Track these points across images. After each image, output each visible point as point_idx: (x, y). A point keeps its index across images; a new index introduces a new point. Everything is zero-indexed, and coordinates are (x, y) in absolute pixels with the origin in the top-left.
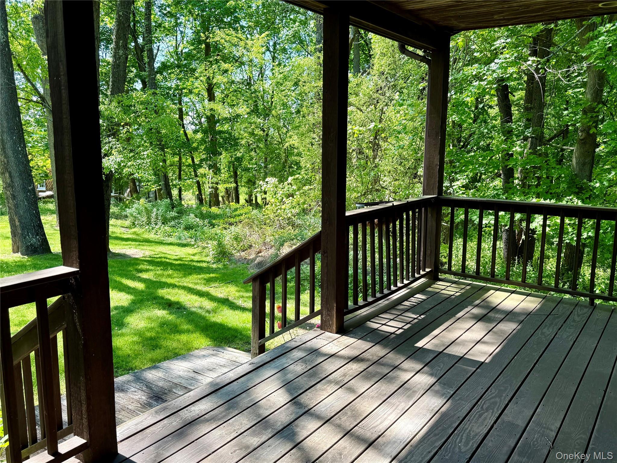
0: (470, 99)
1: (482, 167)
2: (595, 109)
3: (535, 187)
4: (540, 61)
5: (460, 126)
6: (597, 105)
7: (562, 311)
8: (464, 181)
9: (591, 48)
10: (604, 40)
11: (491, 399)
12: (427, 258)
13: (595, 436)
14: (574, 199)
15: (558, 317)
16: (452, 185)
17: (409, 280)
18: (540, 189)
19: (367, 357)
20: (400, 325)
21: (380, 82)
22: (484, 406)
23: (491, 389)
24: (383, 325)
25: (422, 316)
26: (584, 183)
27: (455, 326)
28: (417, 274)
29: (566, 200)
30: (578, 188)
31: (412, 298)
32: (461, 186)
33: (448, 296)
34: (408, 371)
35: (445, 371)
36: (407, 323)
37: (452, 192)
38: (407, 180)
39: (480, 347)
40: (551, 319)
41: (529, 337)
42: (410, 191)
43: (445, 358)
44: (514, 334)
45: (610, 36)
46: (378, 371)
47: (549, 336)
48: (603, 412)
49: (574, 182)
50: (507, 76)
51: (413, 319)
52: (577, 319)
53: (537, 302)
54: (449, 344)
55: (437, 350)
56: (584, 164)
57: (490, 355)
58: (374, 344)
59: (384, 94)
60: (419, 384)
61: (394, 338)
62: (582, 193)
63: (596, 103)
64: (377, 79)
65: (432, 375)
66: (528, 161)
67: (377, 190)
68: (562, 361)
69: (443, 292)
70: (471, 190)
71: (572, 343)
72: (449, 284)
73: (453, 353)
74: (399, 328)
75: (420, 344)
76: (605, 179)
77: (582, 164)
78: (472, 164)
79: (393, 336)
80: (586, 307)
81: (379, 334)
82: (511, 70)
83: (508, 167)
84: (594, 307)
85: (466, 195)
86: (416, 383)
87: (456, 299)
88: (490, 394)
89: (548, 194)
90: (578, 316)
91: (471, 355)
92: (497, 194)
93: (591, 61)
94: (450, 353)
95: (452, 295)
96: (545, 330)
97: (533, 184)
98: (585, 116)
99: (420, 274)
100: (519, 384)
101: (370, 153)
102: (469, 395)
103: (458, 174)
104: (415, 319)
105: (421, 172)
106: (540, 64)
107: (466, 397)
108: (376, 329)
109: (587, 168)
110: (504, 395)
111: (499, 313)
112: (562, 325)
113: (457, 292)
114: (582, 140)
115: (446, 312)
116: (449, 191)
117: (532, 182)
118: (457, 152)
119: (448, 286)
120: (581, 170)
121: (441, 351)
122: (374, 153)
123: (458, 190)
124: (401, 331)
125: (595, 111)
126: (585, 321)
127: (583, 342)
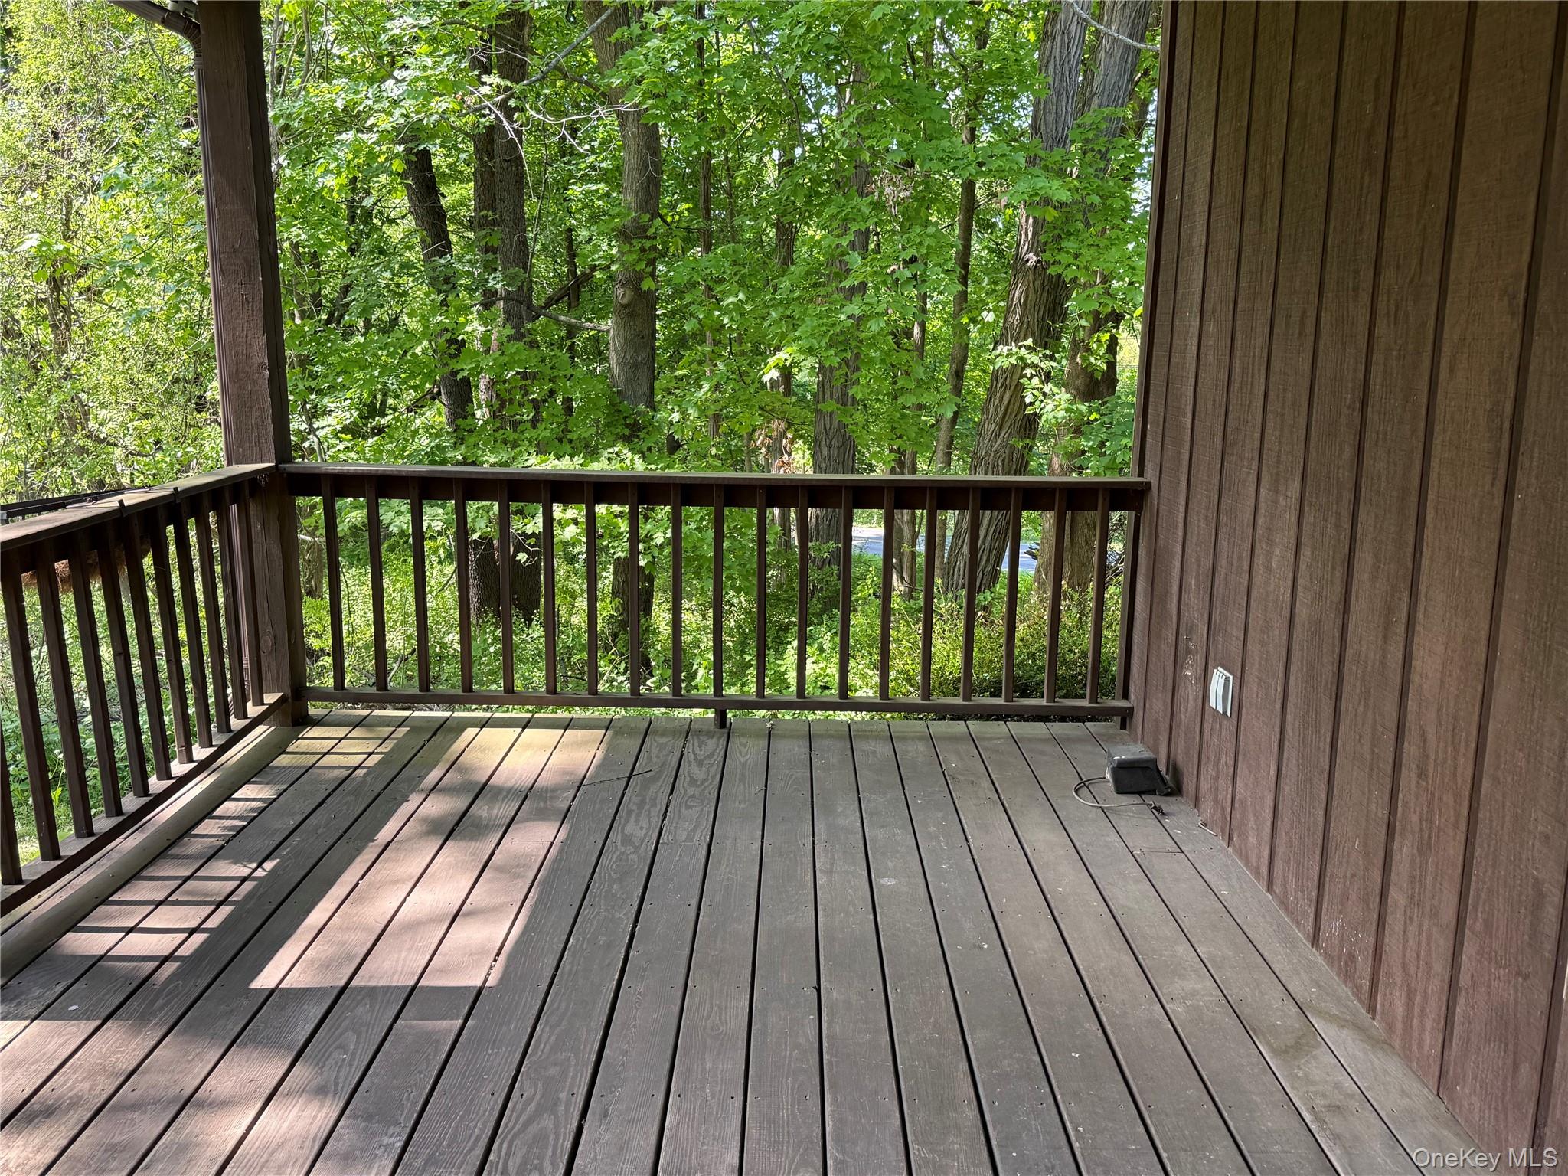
0: (334, 183)
1: (390, 376)
2: (647, 230)
3: (528, 425)
4: (510, 88)
5: (315, 259)
6: (650, 220)
7: (658, 757)
8: (348, 414)
9: (629, 66)
10: (658, 49)
11: (526, 1125)
12: (264, 663)
13: (836, 1159)
14: (625, 451)
15: (654, 779)
16: (315, 426)
17: (211, 745)
18: (544, 432)
19: (71, 1089)
20: (190, 917)
21: (47, 115)
22: (510, 1163)
23: (522, 1087)
24: (130, 931)
25: (269, 865)
26: (638, 414)
27: (379, 877)
28: (237, 718)
29: (606, 455)
30: (628, 426)
31: (227, 804)
32: (339, 427)
33: (346, 773)
34: (235, 1104)
35: (366, 1062)
36: (219, 904)
37: (316, 447)
38: (175, 414)
39: (465, 934)
40: (637, 790)
41: (594, 859)
42: (189, 449)
43: (360, 1009)
44: (555, 861)
45: (670, 41)
46: (117, 1139)
47: (644, 845)
48: (830, 1063)
49: (619, 411)
50: (433, 119)
51: (237, 883)
52: (699, 774)
53: (594, 741)
54: (365, 950)
55: (327, 984)
56: (635, 367)
57: (498, 954)
58: (98, 1022)
59: (65, 152)
60: (280, 1146)
61: (174, 976)
62: (638, 437)
63: (648, 216)
64: (37, 105)
65: (321, 1092)
66: (506, 359)
67: (82, 450)
68: (694, 919)
69: (328, 760)
70: (370, 440)
71: (704, 853)
72: (341, 732)
73: (382, 983)
74: (192, 932)
75: (266, 979)
76: (690, 401)
77: (632, 367)
78: (363, 368)
79: (170, 968)
80: (710, 734)
81: (112, 975)
82: (439, 104)
83: (459, 377)
84: (726, 731)
85: (358, 453)
86: (266, 1147)
87: (368, 779)
88: (519, 1106)
89: (562, 442)
90: (700, 764)
91: (442, 971)
92: (437, 446)
93: (636, 100)
94: (373, 983)
95: (356, 768)
96: (629, 828)
97: (525, 417)
98: (627, 248)
99: (246, 717)
100: (599, 1038)
101: (44, 335)
102: (454, 1134)
103: (326, 395)
104: (244, 880)
105: (214, 390)
106: (512, 96)
107: (449, 1146)
108: (101, 958)
109: (643, 377)
110: (563, 1096)
111: (500, 797)
112: (669, 802)
113: (370, 754)
114: (625, 306)
115: (345, 832)
116: (306, 444)
117: (522, 414)
118: (316, 332)
119: (341, 739)
120: (630, 381)
121: (342, 983)
122: (56, 335)
123: (334, 441)
124: (198, 939)
125: (649, 233)
126: (718, 777)
127: (728, 842)
